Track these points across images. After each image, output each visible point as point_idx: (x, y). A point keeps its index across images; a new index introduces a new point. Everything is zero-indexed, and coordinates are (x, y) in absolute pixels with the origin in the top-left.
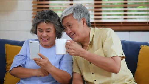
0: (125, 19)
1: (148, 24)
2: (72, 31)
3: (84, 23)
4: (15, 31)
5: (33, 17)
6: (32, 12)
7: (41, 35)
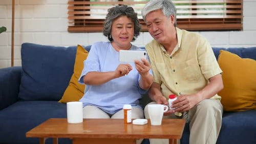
0: (193, 14)
1: (224, 21)
2: (159, 28)
3: (172, 21)
5: (69, 13)
6: (68, 6)
7: (121, 33)
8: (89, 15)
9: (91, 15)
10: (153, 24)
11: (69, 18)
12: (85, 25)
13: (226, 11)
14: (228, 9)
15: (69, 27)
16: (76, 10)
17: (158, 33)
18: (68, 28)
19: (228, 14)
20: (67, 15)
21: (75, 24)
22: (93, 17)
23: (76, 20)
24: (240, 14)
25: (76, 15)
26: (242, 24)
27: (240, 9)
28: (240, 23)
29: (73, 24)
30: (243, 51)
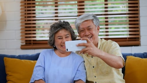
1: (128, 39)
2: (91, 33)
3: (98, 30)
4: (4, 49)
5: (21, 36)
6: (20, 31)
7: (61, 42)
8: (35, 37)
9: (37, 37)
10: (86, 30)
11: (22, 39)
12: (32, 44)
13: (129, 33)
14: (130, 31)
15: (22, 45)
16: (26, 34)
18: (21, 47)
19: (130, 35)
20: (20, 38)
21: (26, 44)
22: (38, 39)
23: (26, 41)
24: (138, 35)
25: (26, 37)
26: (140, 41)
27: (138, 31)
28: (139, 40)
29: (24, 44)
30: (145, 55)
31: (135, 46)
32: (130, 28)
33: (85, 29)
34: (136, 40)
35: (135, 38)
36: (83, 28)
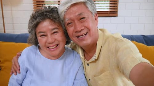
1: (109, 12)
7: (46, 42)
10: (76, 21)
13: (109, 8)
17: (82, 33)
24: (116, 9)
27: (117, 6)
31: (113, 17)
32: (110, 4)
33: (74, 21)
34: (114, 13)
35: (114, 11)
36: (71, 19)
